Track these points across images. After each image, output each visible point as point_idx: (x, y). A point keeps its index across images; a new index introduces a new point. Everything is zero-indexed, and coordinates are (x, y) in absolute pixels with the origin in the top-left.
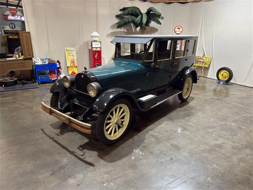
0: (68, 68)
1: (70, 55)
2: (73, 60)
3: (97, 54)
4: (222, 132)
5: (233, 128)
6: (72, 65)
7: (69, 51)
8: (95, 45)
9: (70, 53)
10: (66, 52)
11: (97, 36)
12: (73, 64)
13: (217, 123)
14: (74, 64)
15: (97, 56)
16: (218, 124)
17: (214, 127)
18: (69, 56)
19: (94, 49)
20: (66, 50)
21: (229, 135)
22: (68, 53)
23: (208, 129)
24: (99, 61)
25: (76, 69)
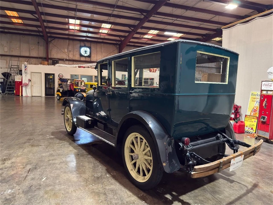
0: (245, 117)
1: (255, 101)
2: (256, 109)
3: (266, 100)
4: (15, 172)
5: (4, 184)
6: (252, 114)
7: (255, 95)
8: (265, 86)
9: (255, 98)
10: (251, 97)
11: (271, 73)
12: (254, 114)
13: (33, 179)
14: (256, 113)
15: (266, 104)
16: (29, 178)
17: (30, 173)
18: (253, 102)
19: (264, 93)
20: (251, 94)
21: (3, 173)
22: (253, 98)
23: (34, 167)
24: (267, 113)
25: (255, 121)
